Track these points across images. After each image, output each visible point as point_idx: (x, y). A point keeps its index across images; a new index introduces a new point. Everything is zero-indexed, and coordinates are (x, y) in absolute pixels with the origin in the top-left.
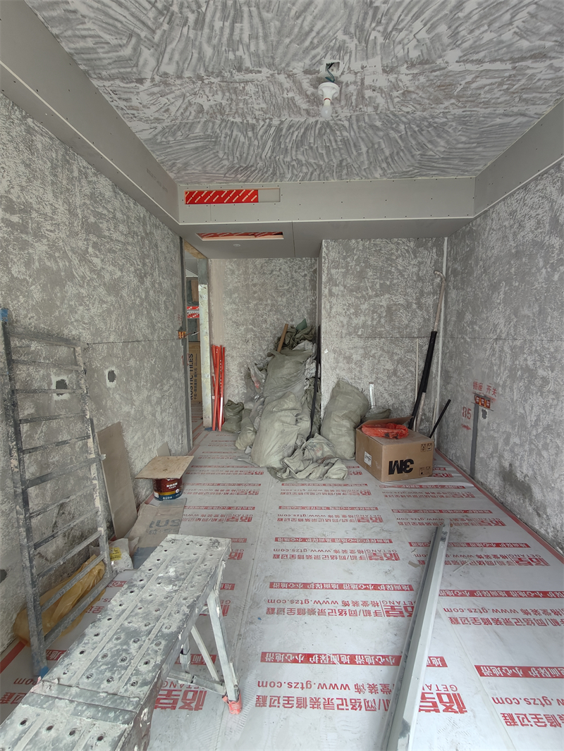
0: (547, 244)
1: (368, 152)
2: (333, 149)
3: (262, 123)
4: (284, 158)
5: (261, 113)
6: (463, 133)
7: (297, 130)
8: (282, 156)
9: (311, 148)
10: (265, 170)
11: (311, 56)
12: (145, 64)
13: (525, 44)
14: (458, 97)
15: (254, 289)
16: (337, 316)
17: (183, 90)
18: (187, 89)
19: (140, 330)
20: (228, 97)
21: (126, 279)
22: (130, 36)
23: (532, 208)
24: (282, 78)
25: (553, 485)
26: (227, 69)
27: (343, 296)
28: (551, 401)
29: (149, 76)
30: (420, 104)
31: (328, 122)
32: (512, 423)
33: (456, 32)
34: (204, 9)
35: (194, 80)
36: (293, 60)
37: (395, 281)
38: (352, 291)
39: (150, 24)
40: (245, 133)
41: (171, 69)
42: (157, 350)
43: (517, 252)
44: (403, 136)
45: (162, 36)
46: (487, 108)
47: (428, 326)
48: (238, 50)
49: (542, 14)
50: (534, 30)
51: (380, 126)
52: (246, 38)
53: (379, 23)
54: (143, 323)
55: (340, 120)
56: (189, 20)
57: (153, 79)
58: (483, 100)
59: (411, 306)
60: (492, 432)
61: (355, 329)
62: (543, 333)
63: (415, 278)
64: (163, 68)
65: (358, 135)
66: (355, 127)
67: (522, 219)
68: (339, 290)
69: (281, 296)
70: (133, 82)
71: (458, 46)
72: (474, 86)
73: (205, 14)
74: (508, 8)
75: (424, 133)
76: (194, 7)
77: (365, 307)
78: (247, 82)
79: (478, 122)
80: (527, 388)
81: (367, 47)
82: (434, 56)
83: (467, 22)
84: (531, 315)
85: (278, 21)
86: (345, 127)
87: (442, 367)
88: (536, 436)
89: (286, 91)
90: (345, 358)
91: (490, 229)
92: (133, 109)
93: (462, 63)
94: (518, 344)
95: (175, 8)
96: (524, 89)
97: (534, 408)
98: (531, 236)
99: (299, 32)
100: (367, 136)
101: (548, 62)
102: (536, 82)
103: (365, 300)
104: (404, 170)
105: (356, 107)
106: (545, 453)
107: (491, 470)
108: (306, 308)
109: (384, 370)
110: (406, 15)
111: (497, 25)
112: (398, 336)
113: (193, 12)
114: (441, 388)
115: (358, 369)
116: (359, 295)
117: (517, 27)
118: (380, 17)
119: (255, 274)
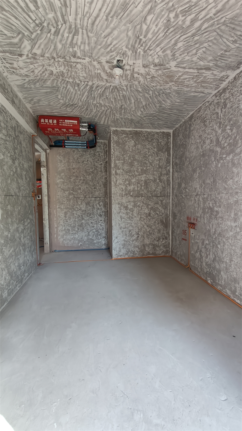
0: (215, 150)
1: (135, 102)
2: (118, 100)
3: (83, 83)
4: (93, 101)
5: (83, 78)
6: (178, 98)
7: (101, 88)
8: (92, 101)
9: (107, 98)
10: (82, 107)
11: (110, 55)
12: (25, 47)
13: (202, 63)
14: (176, 82)
15: (73, 171)
16: (120, 185)
17: (44, 63)
18: (46, 62)
19: (13, 189)
20: (67, 69)
21: (6, 160)
22: (19, 34)
23: (208, 134)
24: (95, 63)
25: (223, 260)
26: (68, 56)
27: (122, 175)
28: (220, 221)
29: (26, 53)
30: (159, 83)
31: (116, 86)
32: (205, 234)
33: (174, 54)
34: (60, 27)
35: (50, 58)
36: (101, 56)
37: (148, 168)
38: (127, 172)
39: (31, 29)
40: (74, 87)
41: (39, 52)
42: (22, 202)
43: (203, 154)
44: (151, 97)
45: (36, 36)
46: (188, 88)
47: (165, 191)
48: (75, 47)
49: (208, 52)
50: (205, 58)
51: (141, 91)
52: (79, 43)
53: (142, 46)
54: (14, 185)
55: (122, 86)
56: (52, 31)
57: (28, 55)
58: (186, 84)
59: (156, 180)
60: (196, 240)
61: (129, 192)
62: (216, 191)
63: (158, 167)
64: (34, 51)
65: (130, 94)
66: (129, 90)
67: (205, 139)
68: (120, 172)
69: (88, 175)
70: (16, 55)
71: (175, 60)
72: (182, 78)
73: (60, 29)
74: (195, 48)
75: (161, 96)
76: (55, 25)
77: (133, 180)
78: (78, 63)
79: (184, 94)
80: (210, 217)
81: (136, 55)
82: (165, 63)
83: (178, 51)
84: (210, 183)
85: (96, 37)
86: (124, 89)
87: (172, 211)
88: (215, 239)
89: (97, 70)
90: (124, 207)
91: (191, 143)
92: (14, 69)
93: (177, 68)
94: (206, 197)
95: (45, 24)
96: (203, 82)
97: (214, 226)
98: (208, 147)
99: (105, 44)
100: (135, 95)
101: (211, 72)
102: (207, 80)
103: (134, 177)
104: (152, 113)
105: (130, 81)
106: (219, 246)
107: (197, 259)
108: (102, 181)
109: (144, 213)
110: (153, 44)
111: (190, 54)
112: (150, 196)
113: (54, 27)
114: (172, 222)
115: (131, 213)
116: (131, 174)
117: (199, 56)
118: (142, 43)
119: (74, 163)
